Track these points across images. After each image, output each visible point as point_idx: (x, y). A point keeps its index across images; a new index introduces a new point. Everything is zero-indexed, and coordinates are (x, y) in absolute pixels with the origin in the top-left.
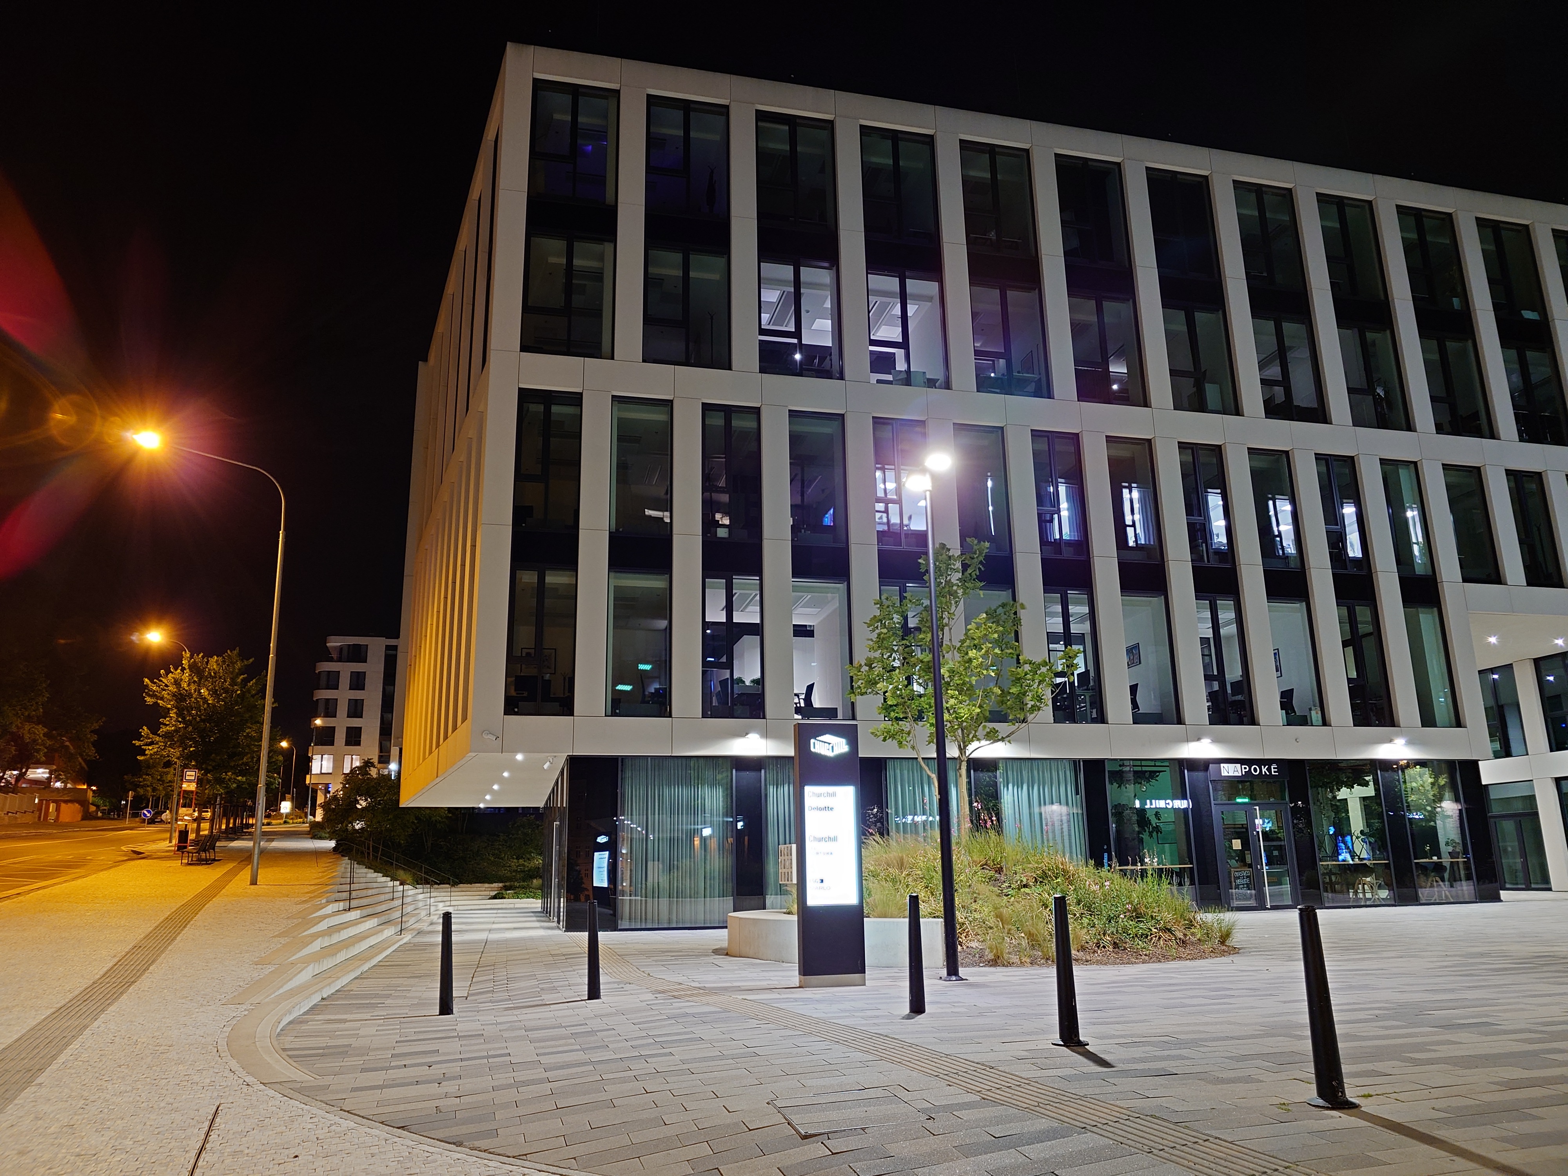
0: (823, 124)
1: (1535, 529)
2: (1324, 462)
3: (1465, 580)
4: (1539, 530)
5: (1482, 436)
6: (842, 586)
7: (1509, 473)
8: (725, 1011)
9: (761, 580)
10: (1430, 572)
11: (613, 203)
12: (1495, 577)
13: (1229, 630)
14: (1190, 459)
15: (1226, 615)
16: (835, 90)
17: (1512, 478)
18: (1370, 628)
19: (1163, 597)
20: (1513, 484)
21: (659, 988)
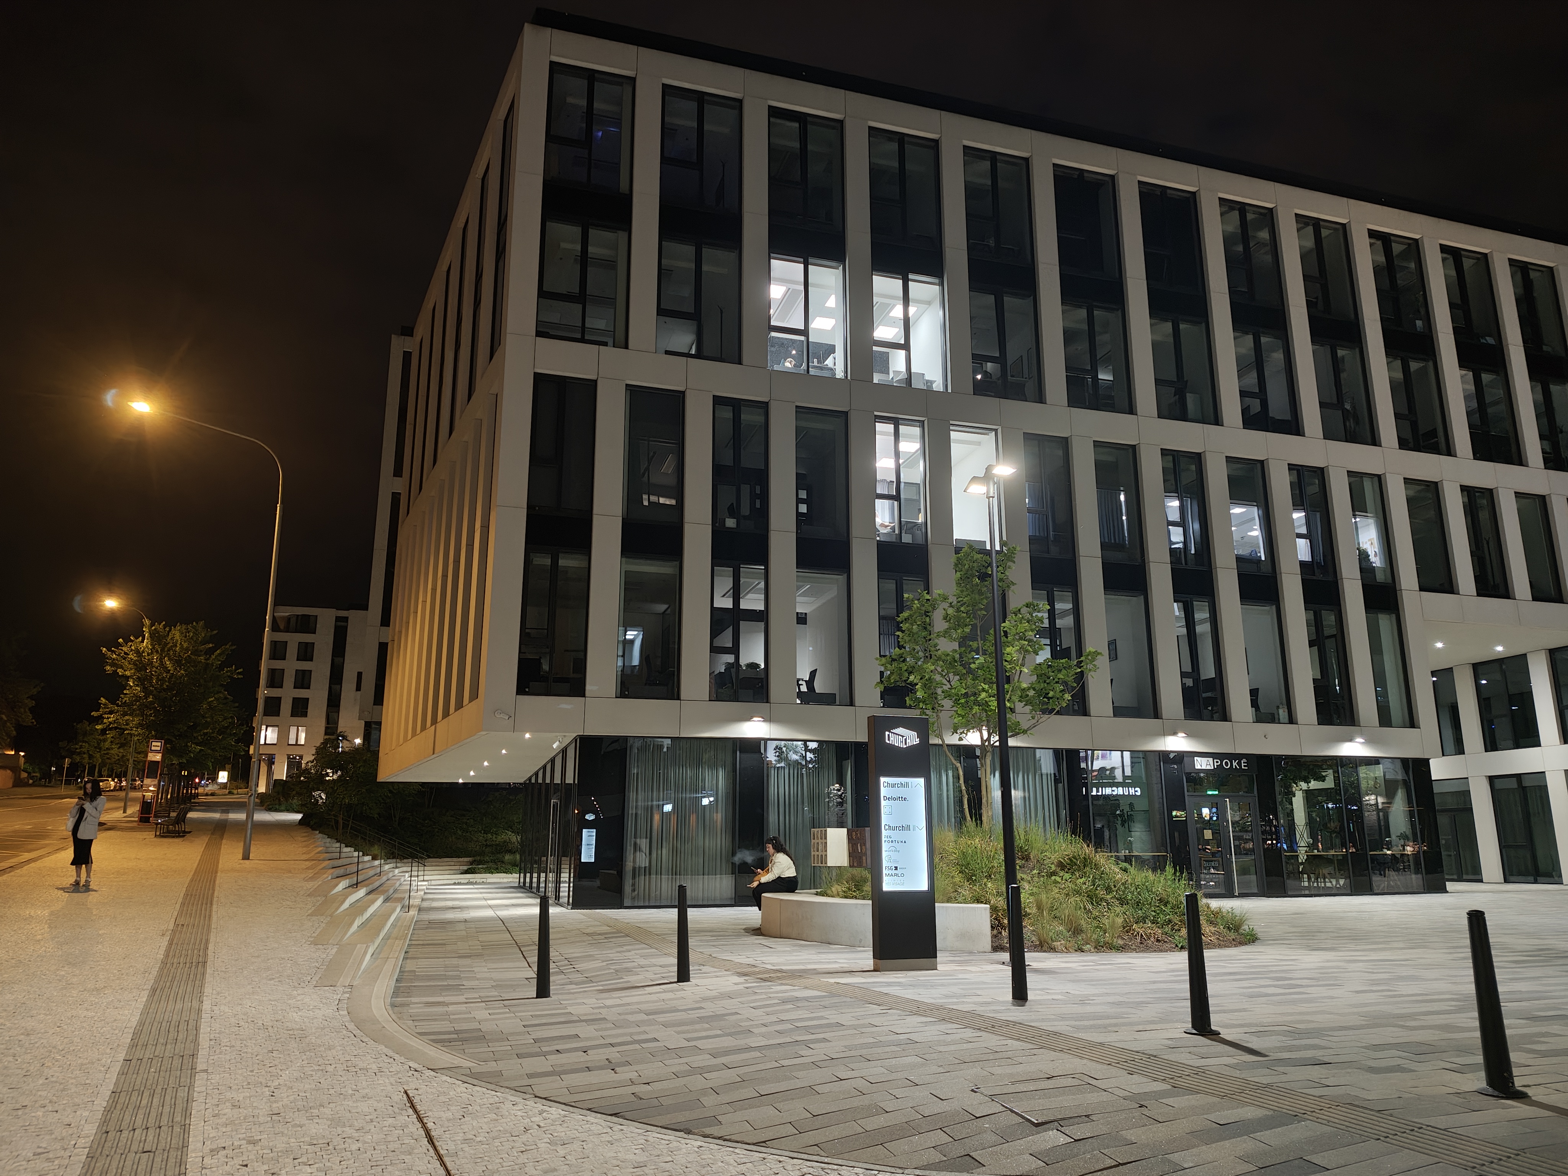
0: (832, 124)
1: (1485, 542)
2: (1295, 472)
3: (1422, 589)
4: (1488, 543)
5: (1439, 453)
6: (841, 578)
7: (1464, 488)
8: (832, 995)
9: (767, 570)
10: (1390, 580)
11: (628, 192)
12: (1448, 586)
13: (1203, 628)
14: (1171, 465)
15: (1201, 614)
16: (845, 89)
17: (1466, 493)
18: (1334, 631)
19: (1142, 597)
20: (1466, 500)
21: (739, 970)
